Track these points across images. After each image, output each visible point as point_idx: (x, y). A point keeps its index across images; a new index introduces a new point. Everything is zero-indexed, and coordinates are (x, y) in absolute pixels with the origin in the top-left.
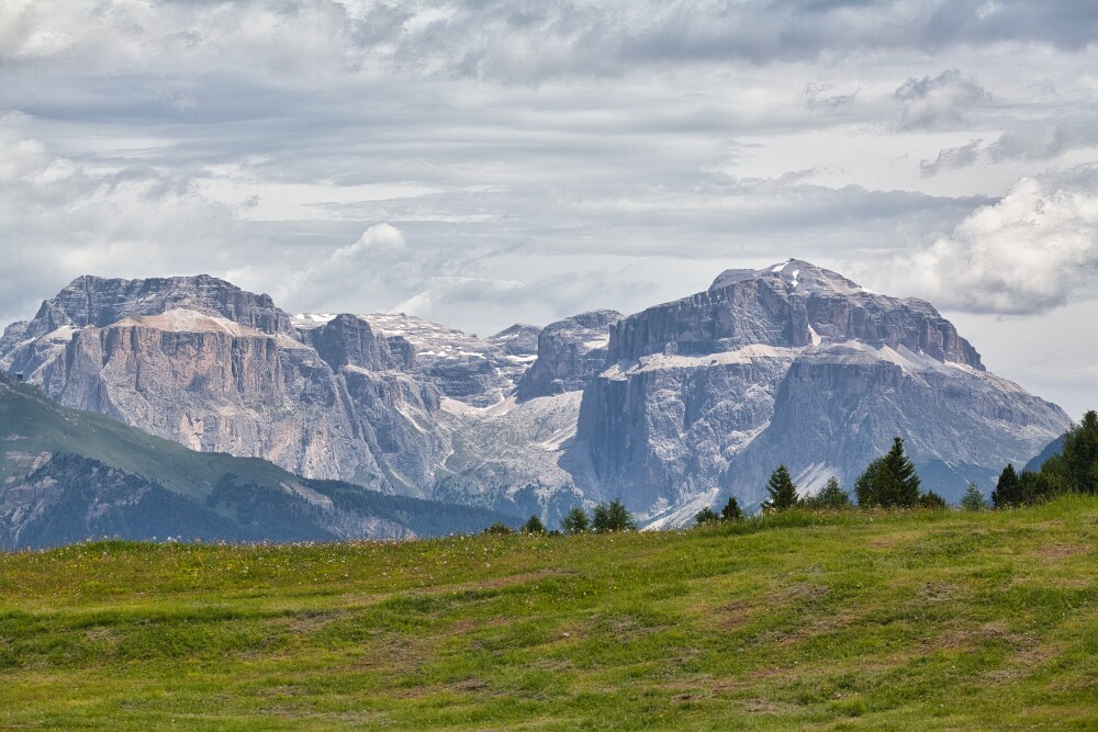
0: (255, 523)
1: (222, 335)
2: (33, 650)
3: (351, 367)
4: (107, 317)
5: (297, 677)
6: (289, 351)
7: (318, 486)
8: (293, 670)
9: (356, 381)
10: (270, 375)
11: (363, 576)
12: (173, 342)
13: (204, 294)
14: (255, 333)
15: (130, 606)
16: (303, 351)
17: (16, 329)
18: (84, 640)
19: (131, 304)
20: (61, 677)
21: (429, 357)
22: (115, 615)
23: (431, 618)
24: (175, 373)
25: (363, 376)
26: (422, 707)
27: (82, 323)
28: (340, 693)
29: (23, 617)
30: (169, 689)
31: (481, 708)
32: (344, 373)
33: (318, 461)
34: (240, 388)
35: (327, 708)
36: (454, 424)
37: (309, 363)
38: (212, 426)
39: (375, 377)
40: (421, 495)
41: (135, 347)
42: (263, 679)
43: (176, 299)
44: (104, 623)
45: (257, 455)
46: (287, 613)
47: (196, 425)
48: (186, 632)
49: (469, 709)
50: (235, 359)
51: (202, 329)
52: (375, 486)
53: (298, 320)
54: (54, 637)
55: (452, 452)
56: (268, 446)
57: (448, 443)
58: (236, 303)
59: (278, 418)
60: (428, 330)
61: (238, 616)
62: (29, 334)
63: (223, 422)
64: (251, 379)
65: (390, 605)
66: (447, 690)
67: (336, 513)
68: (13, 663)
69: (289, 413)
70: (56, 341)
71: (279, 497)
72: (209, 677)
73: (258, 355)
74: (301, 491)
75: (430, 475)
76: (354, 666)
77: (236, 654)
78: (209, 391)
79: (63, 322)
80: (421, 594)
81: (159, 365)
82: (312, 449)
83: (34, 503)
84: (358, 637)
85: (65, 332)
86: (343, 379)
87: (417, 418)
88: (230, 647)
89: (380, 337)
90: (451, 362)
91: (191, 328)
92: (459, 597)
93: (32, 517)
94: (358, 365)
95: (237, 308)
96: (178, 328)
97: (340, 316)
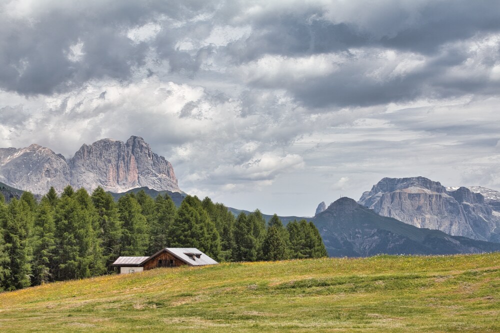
0: (437, 249)
1: (426, 194)
2: (360, 287)
3: (465, 203)
4: (392, 189)
5: (437, 295)
6: (446, 198)
7: (455, 238)
8: (435, 293)
9: (466, 207)
10: (440, 206)
11: (458, 265)
12: (412, 196)
13: (420, 182)
14: (435, 193)
15: (388, 274)
16: (450, 198)
17: (366, 193)
18: (375, 284)
19: (399, 185)
20: (368, 295)
21: (488, 199)
22: (383, 276)
23: (478, 277)
24: (412, 205)
25: (468, 205)
26: (474, 304)
27: (385, 191)
28: (449, 300)
29: (357, 277)
30: (399, 299)
31: (491, 304)
32: (463, 204)
33: (455, 231)
34: (432, 209)
35: (445, 305)
36: (496, 219)
37: (452, 201)
38: (423, 221)
39: (472, 205)
40: (487, 241)
41: (400, 198)
42: (427, 295)
43: (412, 184)
44: (381, 279)
45: (437, 229)
46: (434, 276)
47: (419, 220)
48: (405, 282)
49: (488, 305)
50: (430, 201)
51: (420, 192)
52: (472, 238)
53: (448, 189)
54: (366, 283)
55: (496, 227)
56: (440, 226)
57: (494, 225)
58: (430, 184)
59: (443, 218)
60: (488, 191)
61: (420, 277)
62: (369, 195)
63: (427, 219)
64: (434, 206)
65: (465, 274)
66: (482, 299)
67: (461, 246)
68: (354, 291)
69: (446, 216)
70: (378, 197)
71: (445, 241)
72: (411, 295)
73: (437, 199)
74: (450, 239)
75: (489, 234)
76: (454, 292)
77: (419, 288)
78: (422, 210)
79: (379, 191)
80: (474, 271)
81: (407, 203)
82: (453, 227)
83: (372, 244)
84: (455, 283)
85: (380, 194)
86: (462, 206)
87: (485, 217)
88: (417, 286)
89: (473, 193)
90: (495, 200)
91: (416, 192)
92: (486, 272)
93: (372, 248)
94: (467, 202)
95: (430, 186)
96: (413, 192)
97: (461, 188)
